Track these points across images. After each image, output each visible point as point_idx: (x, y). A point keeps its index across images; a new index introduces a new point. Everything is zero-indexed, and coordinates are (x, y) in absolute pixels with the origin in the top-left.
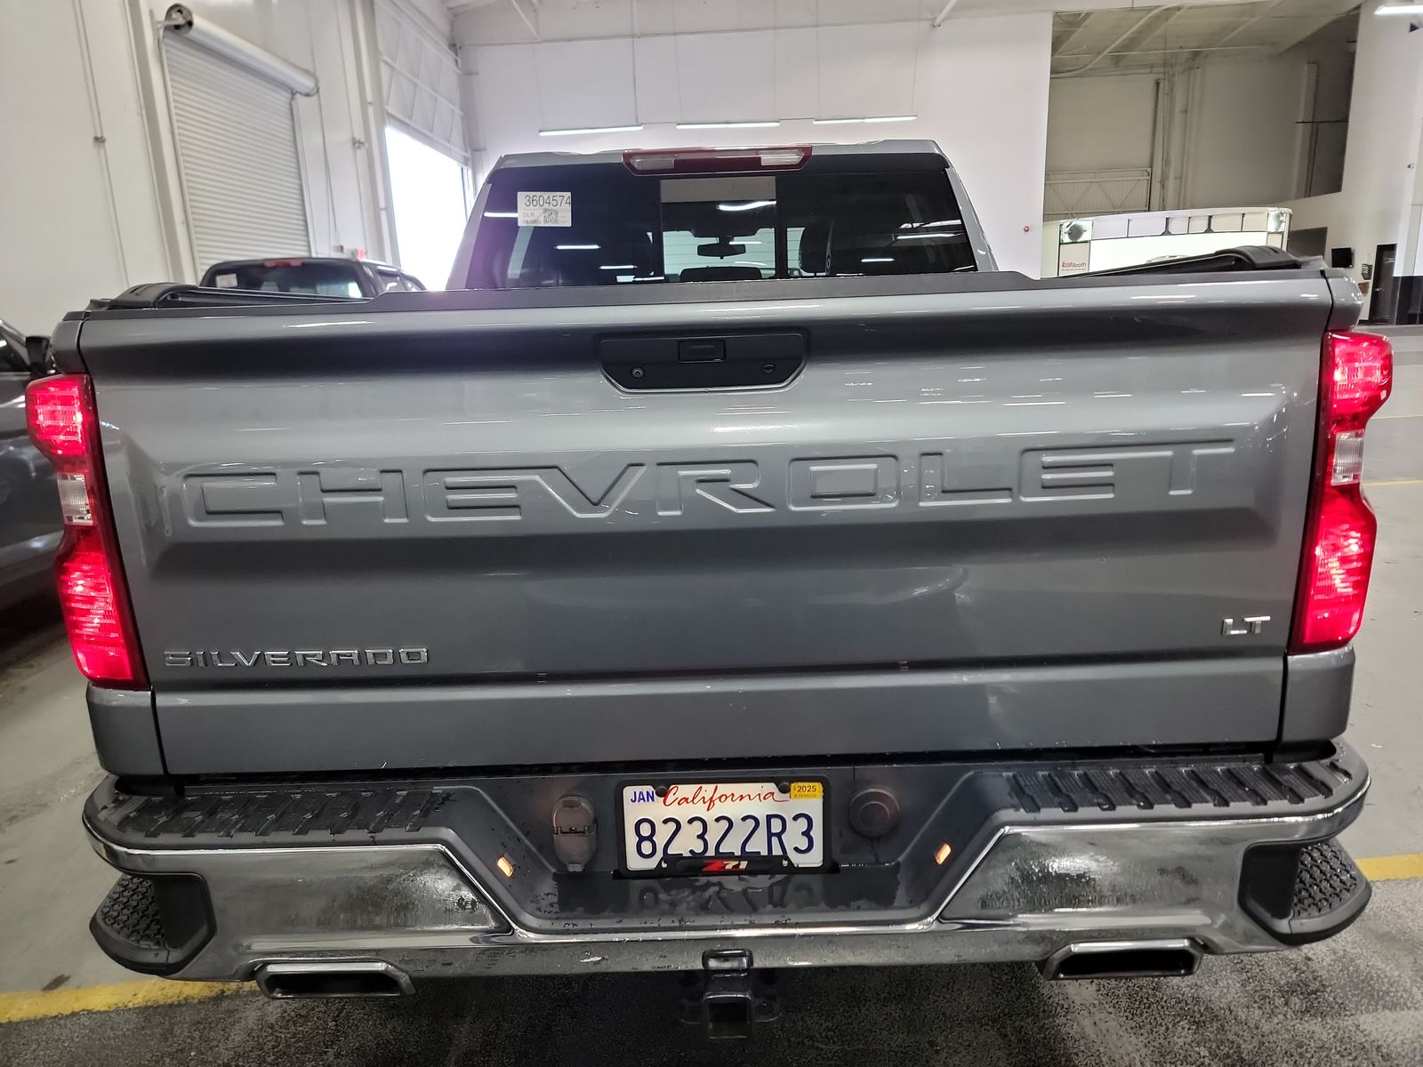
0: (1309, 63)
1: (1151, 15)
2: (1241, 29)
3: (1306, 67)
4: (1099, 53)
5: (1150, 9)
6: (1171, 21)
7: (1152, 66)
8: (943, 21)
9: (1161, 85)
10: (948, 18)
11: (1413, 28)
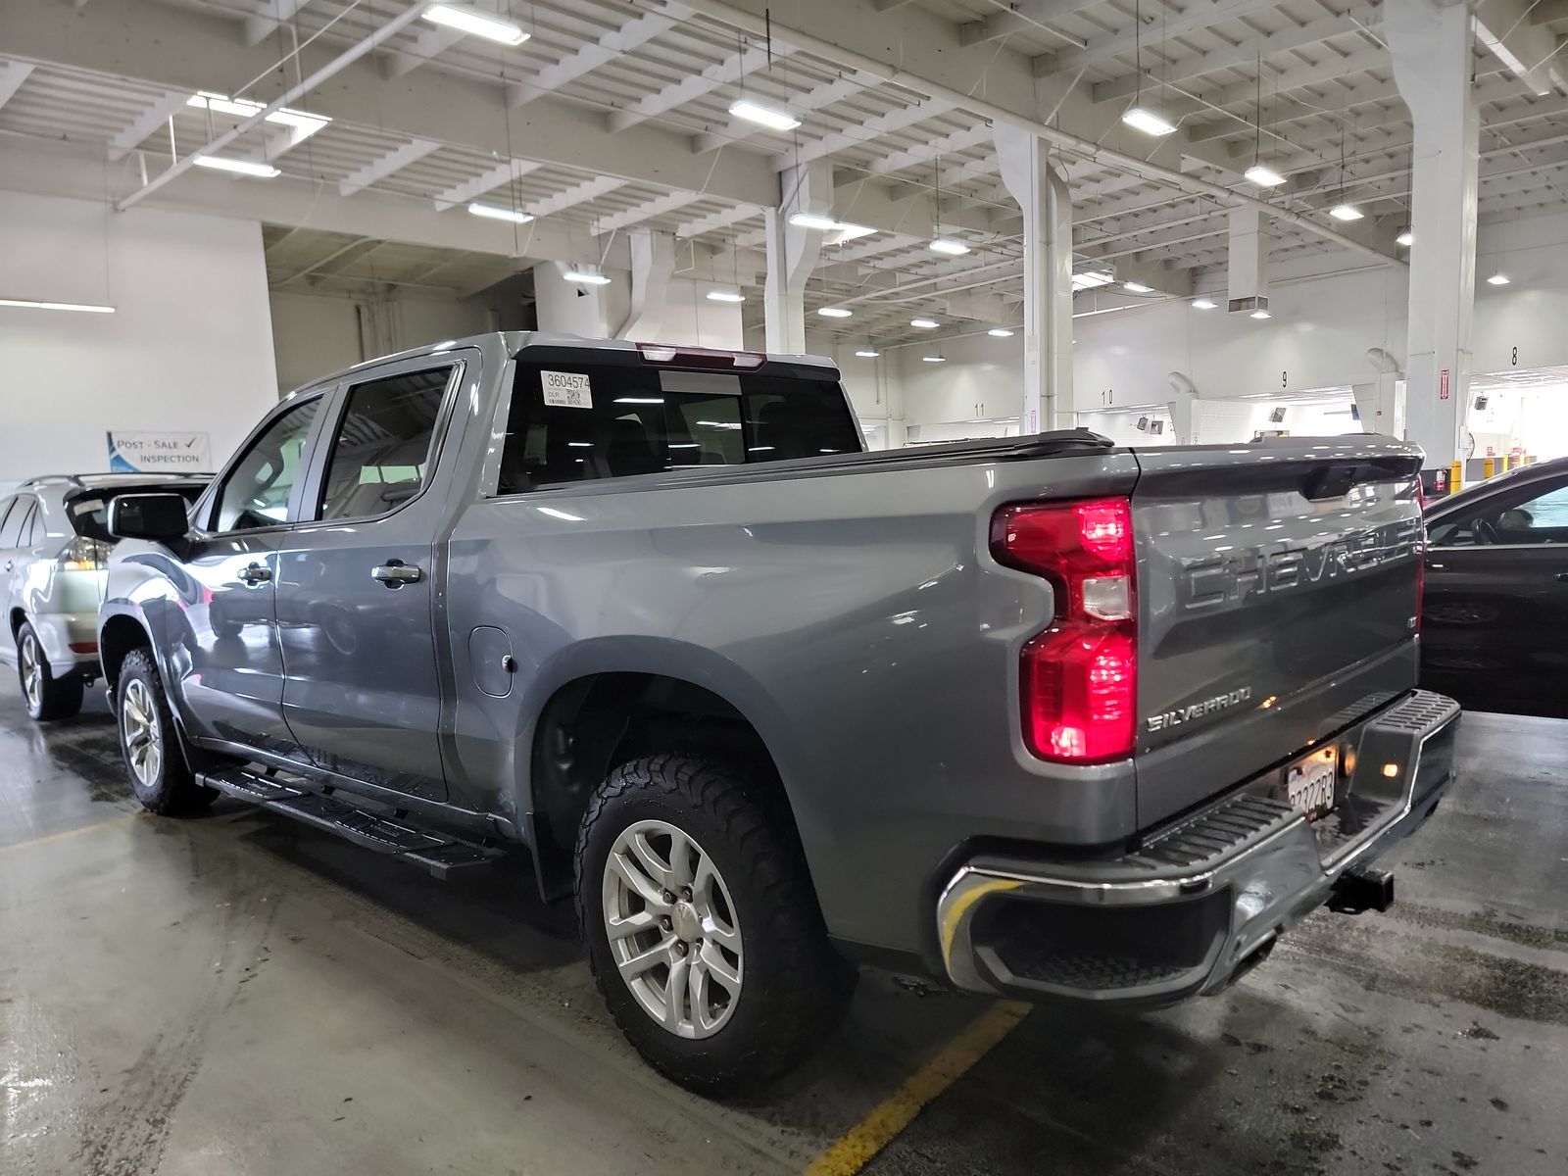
0: (492, 310)
1: (357, 243)
2: (432, 272)
3: (489, 313)
4: (298, 271)
5: (355, 238)
6: (372, 251)
7: (350, 292)
8: (130, 206)
9: (362, 311)
10: (136, 205)
11: (580, 294)
